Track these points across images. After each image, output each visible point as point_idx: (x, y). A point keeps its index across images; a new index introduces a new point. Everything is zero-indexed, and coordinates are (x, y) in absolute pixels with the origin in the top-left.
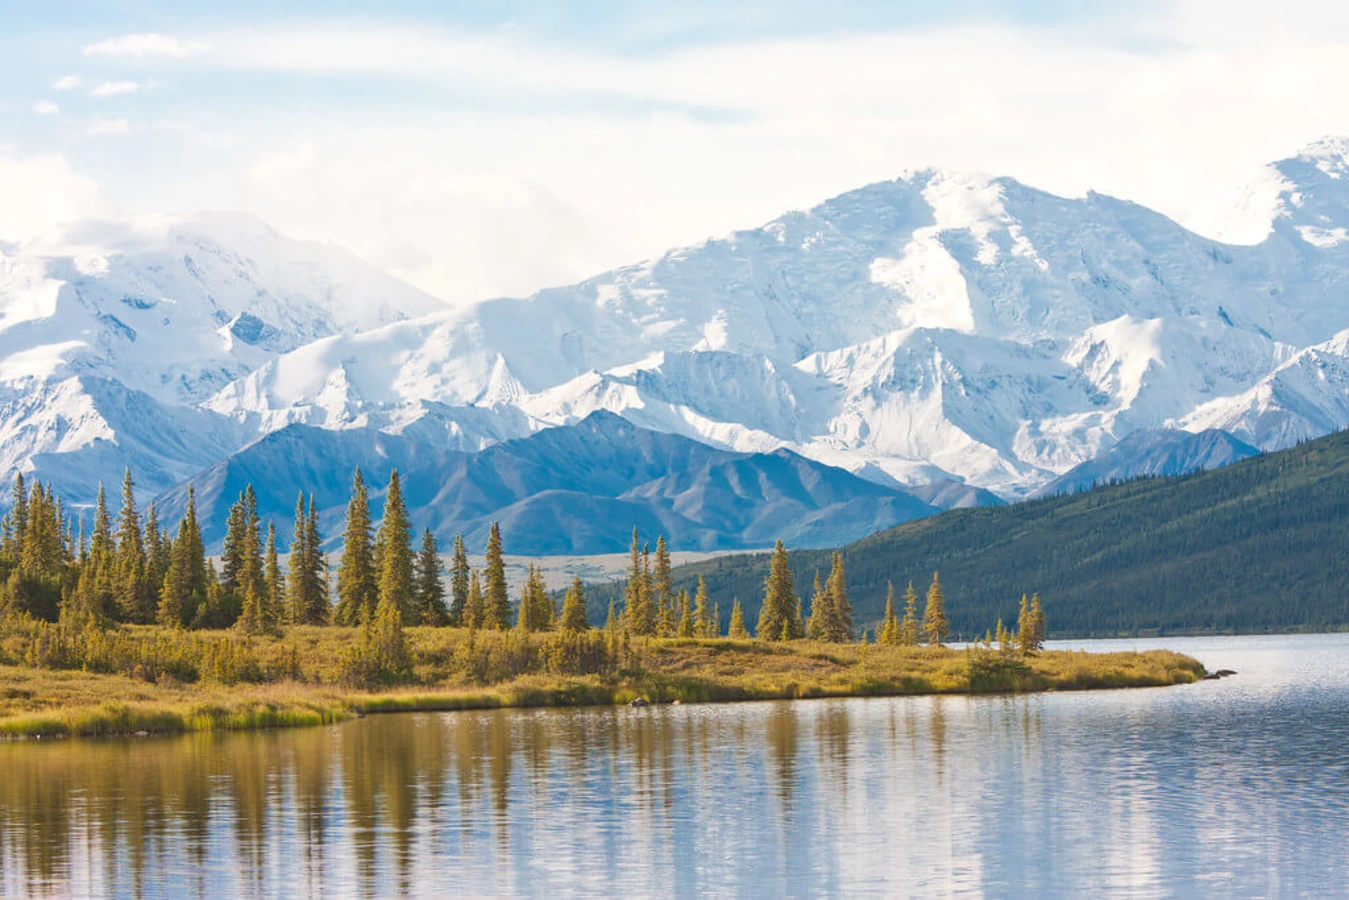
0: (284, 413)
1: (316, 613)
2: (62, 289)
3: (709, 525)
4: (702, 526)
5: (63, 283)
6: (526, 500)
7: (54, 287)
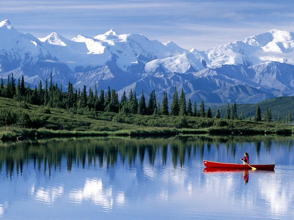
0: (147, 74)
1: (166, 113)
2: (105, 48)
3: (230, 98)
4: (228, 98)
5: (105, 47)
6: (194, 92)
7: (104, 47)
